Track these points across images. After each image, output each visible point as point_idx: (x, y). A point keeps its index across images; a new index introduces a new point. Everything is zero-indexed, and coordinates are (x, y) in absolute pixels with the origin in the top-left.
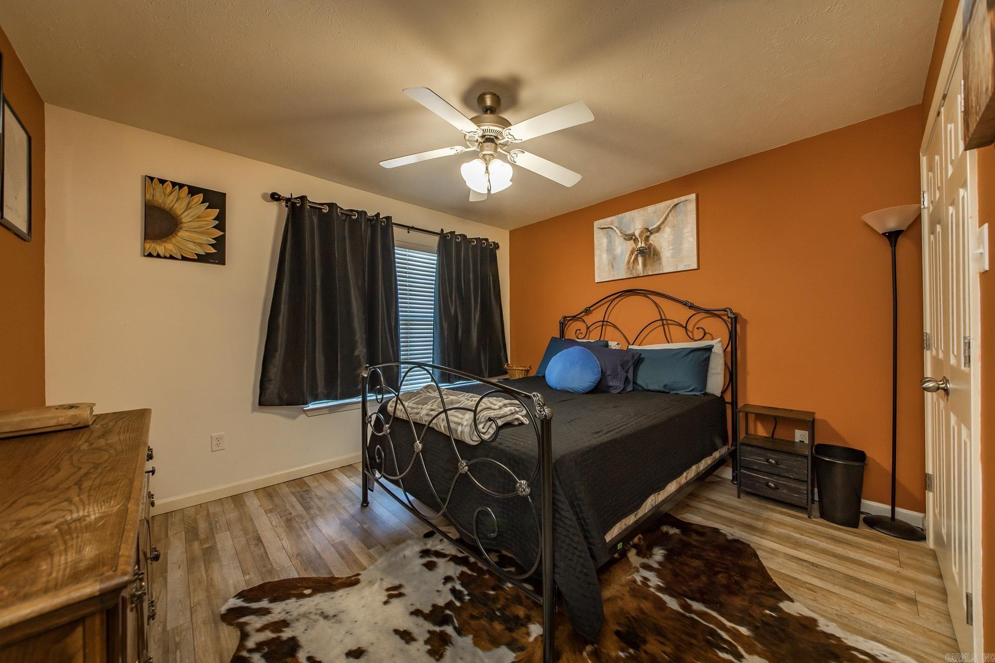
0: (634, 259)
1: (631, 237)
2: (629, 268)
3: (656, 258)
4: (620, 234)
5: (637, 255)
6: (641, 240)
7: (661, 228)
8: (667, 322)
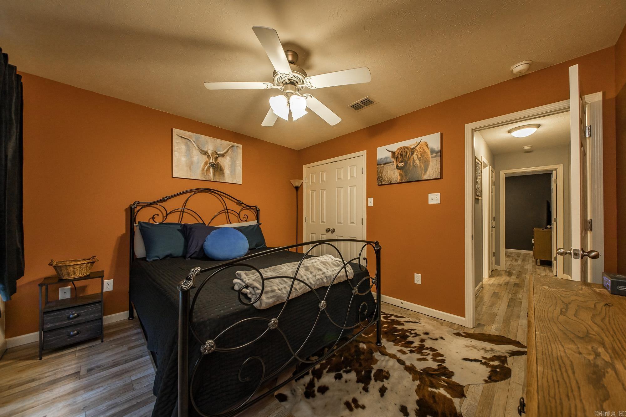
0: (207, 169)
1: (205, 153)
2: (203, 173)
3: (221, 172)
4: (197, 148)
5: (210, 166)
6: (212, 158)
7: (224, 156)
8: (227, 211)
